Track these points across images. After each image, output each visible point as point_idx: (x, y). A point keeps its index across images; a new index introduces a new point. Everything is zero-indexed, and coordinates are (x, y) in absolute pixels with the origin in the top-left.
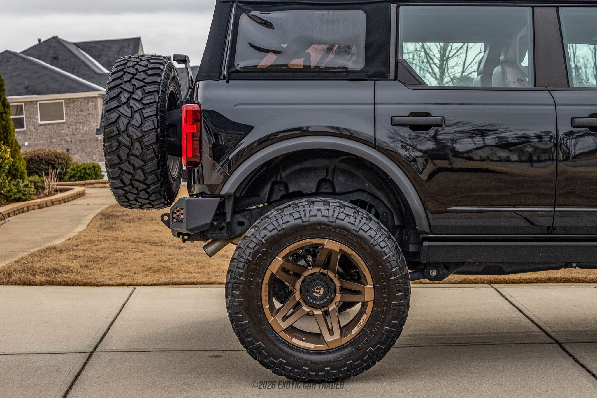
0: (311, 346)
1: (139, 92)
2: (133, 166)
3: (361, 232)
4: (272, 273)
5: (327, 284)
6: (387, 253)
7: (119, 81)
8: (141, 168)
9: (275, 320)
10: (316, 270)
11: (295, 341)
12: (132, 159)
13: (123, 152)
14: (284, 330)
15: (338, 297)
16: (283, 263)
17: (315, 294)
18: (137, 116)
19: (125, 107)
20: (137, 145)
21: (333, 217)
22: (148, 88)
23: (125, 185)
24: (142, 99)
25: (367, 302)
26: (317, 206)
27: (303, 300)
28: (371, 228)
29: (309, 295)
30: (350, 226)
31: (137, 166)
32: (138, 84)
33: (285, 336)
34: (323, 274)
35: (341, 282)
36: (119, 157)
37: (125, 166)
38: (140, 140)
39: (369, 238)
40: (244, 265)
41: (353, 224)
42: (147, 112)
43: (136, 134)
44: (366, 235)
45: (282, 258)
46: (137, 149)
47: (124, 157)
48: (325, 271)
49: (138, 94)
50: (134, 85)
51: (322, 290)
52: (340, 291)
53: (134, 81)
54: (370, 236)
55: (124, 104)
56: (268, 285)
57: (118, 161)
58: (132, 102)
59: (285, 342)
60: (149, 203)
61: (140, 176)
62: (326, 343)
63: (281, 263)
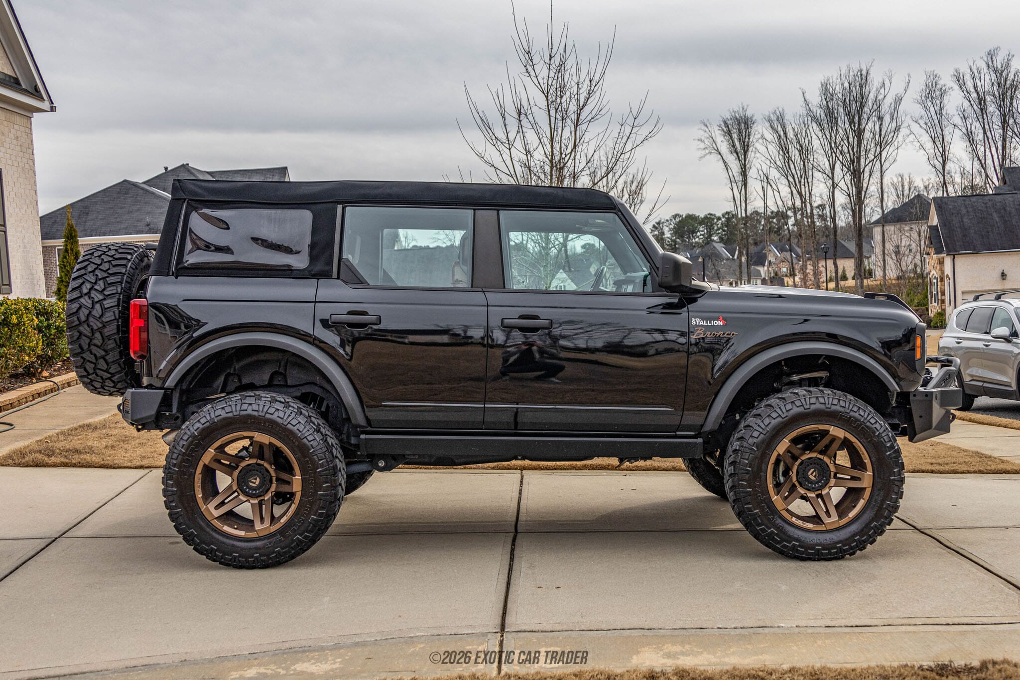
0: (242, 533)
1: (101, 283)
2: (95, 355)
3: (289, 426)
4: (205, 464)
5: (263, 475)
6: (314, 446)
7: (83, 272)
8: (103, 358)
9: (207, 509)
10: (253, 461)
11: (226, 529)
12: (93, 348)
13: (84, 342)
14: (216, 518)
15: (273, 488)
16: (215, 455)
17: (251, 484)
18: (98, 306)
19: (86, 297)
20: (98, 335)
21: (262, 412)
22: (112, 279)
23: (89, 374)
24: (104, 290)
25: (296, 492)
26: (248, 401)
27: (240, 490)
28: (299, 422)
29: (245, 485)
30: (279, 420)
31: (98, 355)
32: (100, 275)
33: (217, 523)
34: (259, 465)
35: (276, 473)
36: (80, 346)
37: (87, 355)
38: (100, 330)
39: (298, 432)
40: (178, 456)
41: (282, 418)
42: (108, 303)
43: (96, 325)
44: (295, 429)
45: (215, 450)
46: (98, 340)
47: (85, 347)
48: (262, 462)
49: (100, 285)
50: (97, 275)
51: (258, 480)
52: (276, 481)
53: (97, 272)
54: (298, 429)
55: (86, 294)
56: (201, 475)
57: (80, 350)
58: (93, 294)
59: (216, 530)
60: (117, 391)
61: (102, 364)
62: (256, 531)
63: (213, 455)
